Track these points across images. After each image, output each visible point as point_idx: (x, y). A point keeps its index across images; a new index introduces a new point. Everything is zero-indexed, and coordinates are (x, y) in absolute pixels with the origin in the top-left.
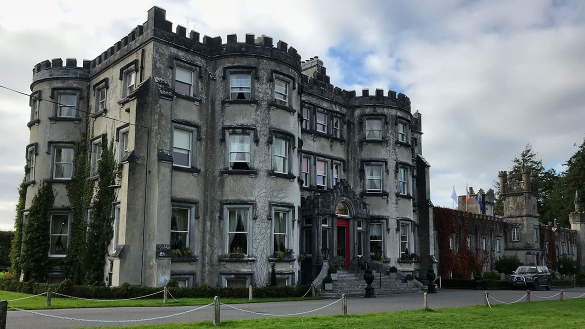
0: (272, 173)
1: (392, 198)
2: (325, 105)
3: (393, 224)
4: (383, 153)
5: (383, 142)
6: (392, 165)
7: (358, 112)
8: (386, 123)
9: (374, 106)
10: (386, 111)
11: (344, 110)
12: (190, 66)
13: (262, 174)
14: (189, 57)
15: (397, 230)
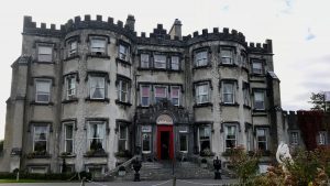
0: (88, 100)
1: (217, 107)
2: (163, 49)
3: (217, 127)
4: (207, 75)
5: (208, 67)
6: (215, 82)
7: (191, 49)
8: (210, 52)
9: (201, 42)
10: (209, 44)
11: (182, 50)
12: (47, 44)
13: (81, 100)
14: (47, 39)
15: (222, 131)
